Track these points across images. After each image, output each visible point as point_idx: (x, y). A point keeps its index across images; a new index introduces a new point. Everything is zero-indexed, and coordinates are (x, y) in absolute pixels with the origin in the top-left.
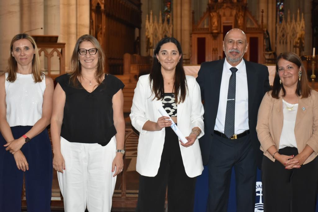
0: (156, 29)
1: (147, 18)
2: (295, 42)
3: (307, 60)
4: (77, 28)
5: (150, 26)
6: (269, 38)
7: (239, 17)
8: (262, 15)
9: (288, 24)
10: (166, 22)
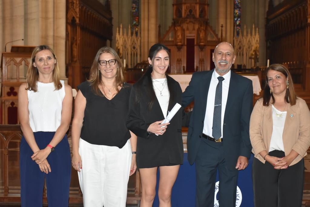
0: (125, 41)
1: (118, 31)
2: (250, 54)
3: (262, 70)
4: (54, 40)
5: (120, 38)
7: (201, 31)
8: (222, 29)
9: (244, 38)
10: (134, 35)
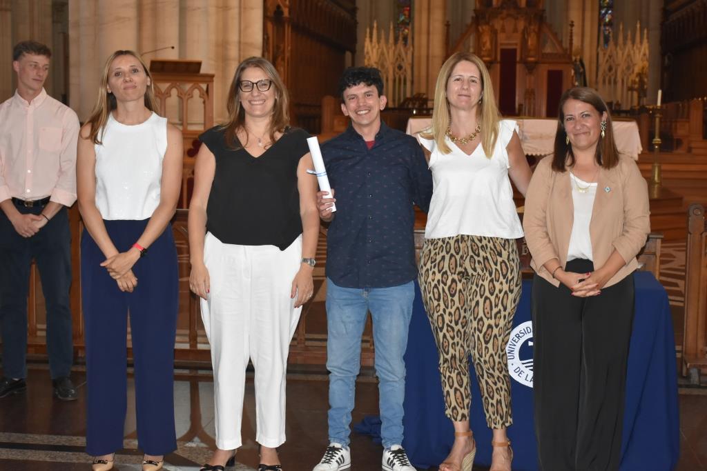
0: (382, 54)
1: (368, 35)
2: (630, 81)
4: (240, 50)
5: (372, 48)
6: (584, 74)
7: (529, 35)
8: (571, 30)
9: (618, 48)
10: (401, 42)
